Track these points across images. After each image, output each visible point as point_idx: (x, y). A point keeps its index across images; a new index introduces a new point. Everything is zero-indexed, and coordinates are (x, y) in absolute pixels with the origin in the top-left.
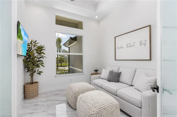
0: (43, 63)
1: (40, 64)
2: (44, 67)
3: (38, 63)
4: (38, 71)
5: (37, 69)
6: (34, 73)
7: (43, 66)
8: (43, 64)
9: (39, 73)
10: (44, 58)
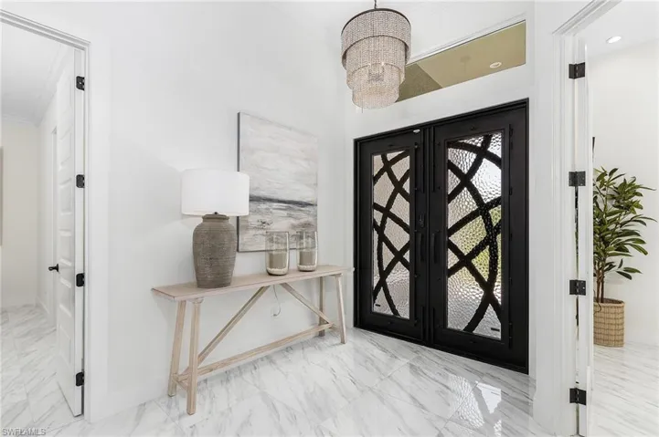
0: (643, 242)
1: (630, 242)
2: (646, 253)
3: (623, 239)
4: (622, 267)
5: (616, 260)
6: (608, 269)
7: (641, 250)
8: (640, 245)
9: (627, 273)
10: (645, 224)
